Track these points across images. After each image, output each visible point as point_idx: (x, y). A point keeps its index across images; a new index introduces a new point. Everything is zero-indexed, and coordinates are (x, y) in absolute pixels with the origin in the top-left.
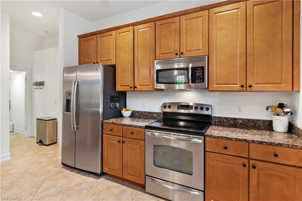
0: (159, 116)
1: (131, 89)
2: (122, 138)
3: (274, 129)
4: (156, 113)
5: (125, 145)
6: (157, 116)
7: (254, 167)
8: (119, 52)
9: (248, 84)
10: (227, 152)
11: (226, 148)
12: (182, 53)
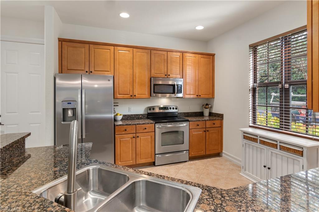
0: (144, 117)
1: (131, 97)
2: (135, 134)
3: (204, 115)
4: (141, 115)
5: (138, 139)
6: (142, 117)
7: (208, 131)
8: (118, 66)
9: (199, 95)
10: (198, 127)
11: (198, 125)
12: (169, 75)
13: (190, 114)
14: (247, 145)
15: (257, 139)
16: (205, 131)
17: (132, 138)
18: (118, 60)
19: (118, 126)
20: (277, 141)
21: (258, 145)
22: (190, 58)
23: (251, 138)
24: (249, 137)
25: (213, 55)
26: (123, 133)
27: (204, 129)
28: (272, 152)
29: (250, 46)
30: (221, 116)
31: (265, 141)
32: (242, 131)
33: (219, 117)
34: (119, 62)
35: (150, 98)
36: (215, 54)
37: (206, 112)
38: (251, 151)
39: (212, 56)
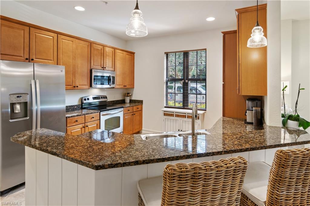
2: (84, 124)
3: (126, 102)
5: (87, 129)
6: (77, 108)
7: (135, 114)
8: (61, 55)
9: (125, 85)
10: (129, 112)
11: (129, 110)
12: (105, 68)
13: (115, 102)
14: (166, 120)
15: (174, 114)
16: (133, 115)
17: (81, 128)
18: (61, 49)
19: (70, 117)
20: (186, 114)
21: (174, 118)
22: (119, 54)
23: (170, 114)
24: (168, 114)
25: (134, 53)
26: (74, 124)
27: (132, 113)
28: (183, 121)
29: (165, 53)
30: (141, 102)
31: (178, 115)
32: (162, 110)
33: (139, 103)
34: (62, 51)
35: (89, 89)
36: (135, 53)
37: (128, 100)
38: (169, 122)
39: (132, 54)
